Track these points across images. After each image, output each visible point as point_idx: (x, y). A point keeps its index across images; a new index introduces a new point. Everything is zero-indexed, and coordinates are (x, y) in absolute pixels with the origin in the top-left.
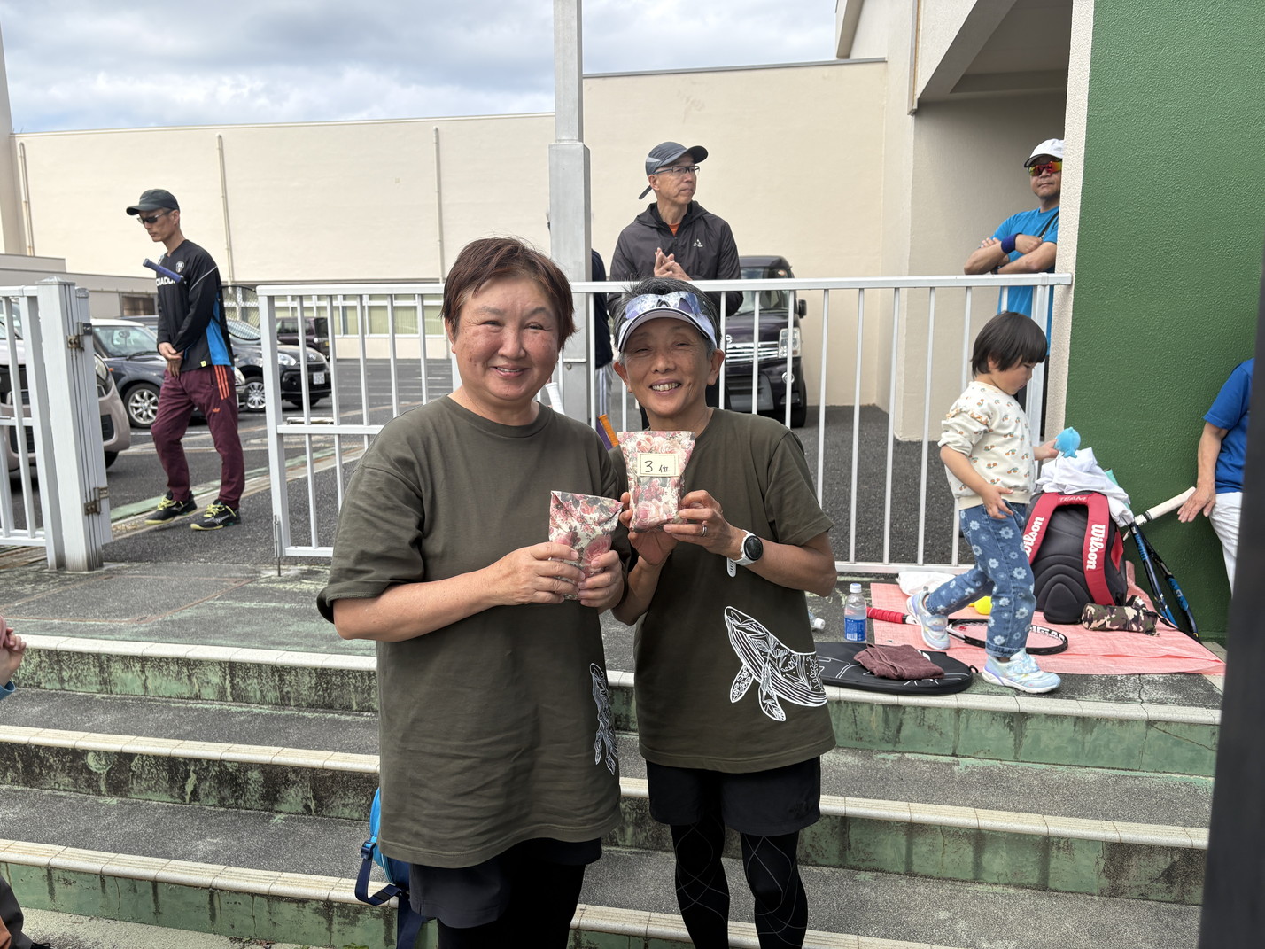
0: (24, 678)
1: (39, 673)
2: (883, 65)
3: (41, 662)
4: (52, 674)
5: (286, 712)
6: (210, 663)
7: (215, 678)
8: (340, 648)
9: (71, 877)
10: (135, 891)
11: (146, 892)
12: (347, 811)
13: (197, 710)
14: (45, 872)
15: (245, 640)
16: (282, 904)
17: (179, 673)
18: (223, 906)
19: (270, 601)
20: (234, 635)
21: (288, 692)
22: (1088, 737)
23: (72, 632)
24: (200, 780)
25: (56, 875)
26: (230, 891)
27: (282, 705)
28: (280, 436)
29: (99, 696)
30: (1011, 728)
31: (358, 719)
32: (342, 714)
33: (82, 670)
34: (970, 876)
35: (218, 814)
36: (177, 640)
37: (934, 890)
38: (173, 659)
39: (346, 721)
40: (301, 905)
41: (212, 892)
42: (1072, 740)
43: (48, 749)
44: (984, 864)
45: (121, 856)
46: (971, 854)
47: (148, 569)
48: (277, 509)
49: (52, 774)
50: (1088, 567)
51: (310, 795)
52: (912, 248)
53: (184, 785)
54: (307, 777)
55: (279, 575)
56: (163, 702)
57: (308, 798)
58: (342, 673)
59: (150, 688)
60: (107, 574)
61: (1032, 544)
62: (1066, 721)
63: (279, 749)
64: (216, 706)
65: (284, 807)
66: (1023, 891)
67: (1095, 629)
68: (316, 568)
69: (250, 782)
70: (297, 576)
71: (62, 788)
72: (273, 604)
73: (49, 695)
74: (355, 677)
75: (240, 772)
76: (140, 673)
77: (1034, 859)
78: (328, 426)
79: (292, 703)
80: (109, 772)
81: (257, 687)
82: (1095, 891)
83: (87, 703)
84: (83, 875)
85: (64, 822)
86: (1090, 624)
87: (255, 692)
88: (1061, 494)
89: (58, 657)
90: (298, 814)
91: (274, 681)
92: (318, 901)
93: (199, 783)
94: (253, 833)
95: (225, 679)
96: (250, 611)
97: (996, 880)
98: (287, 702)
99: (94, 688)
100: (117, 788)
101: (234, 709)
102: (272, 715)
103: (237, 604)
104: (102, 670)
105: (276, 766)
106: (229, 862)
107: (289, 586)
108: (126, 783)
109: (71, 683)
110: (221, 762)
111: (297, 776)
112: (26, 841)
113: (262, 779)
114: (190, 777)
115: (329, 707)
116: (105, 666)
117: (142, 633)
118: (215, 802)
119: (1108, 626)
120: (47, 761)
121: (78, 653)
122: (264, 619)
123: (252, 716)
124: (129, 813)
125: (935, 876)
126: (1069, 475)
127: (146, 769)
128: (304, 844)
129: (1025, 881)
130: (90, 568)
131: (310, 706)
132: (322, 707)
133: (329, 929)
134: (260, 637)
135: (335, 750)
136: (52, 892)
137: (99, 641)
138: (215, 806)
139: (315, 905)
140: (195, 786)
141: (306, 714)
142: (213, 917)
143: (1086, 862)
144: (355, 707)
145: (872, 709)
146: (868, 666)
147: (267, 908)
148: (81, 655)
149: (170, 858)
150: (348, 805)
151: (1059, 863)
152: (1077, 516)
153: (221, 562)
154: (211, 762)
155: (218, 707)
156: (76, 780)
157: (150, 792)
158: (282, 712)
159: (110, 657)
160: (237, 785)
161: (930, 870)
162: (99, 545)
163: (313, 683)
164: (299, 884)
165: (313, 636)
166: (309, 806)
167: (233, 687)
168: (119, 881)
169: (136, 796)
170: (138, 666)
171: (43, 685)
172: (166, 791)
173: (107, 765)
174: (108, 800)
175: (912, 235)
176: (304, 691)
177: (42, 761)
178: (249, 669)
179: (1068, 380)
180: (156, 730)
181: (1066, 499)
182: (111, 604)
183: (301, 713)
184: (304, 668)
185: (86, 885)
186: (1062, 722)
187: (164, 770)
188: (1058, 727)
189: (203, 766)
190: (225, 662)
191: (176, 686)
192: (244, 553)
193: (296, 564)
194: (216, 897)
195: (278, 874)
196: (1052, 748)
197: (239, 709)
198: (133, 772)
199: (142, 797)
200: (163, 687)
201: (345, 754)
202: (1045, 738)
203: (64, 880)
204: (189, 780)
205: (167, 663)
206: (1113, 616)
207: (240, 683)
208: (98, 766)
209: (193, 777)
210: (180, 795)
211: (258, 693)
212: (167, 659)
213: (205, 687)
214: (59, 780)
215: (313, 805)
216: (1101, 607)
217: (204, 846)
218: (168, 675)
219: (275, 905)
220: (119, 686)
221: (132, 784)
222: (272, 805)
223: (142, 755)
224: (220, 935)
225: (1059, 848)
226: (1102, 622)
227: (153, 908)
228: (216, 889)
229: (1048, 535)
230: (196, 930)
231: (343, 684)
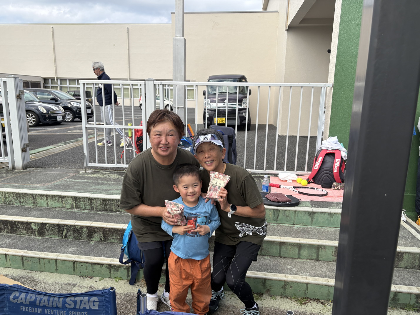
0: (8, 201)
1: (13, 200)
2: (277, 13)
3: (13, 196)
4: (17, 200)
5: (93, 212)
6: (69, 197)
7: (70, 202)
8: (109, 193)
9: (29, 259)
10: (50, 263)
11: (53, 263)
12: (113, 240)
13: (65, 211)
14: (21, 258)
15: (79, 190)
16: (96, 265)
17: (58, 200)
18: (78, 266)
19: (84, 180)
20: (75, 189)
21: (93, 206)
22: (332, 219)
23: (23, 188)
24: (68, 231)
25: (24, 258)
26: (80, 262)
27: (91, 210)
28: (86, 128)
29: (32, 207)
30: (310, 216)
31: (115, 214)
32: (110, 213)
33: (27, 199)
34: (297, 257)
35: (73, 241)
36: (57, 190)
37: (287, 261)
38: (57, 196)
39: (112, 215)
40: (102, 266)
41: (74, 262)
42: (327, 220)
43: (19, 222)
44: (301, 253)
45: (44, 253)
46: (298, 251)
47: (42, 170)
48: (85, 151)
49: (20, 230)
50: (334, 171)
51: (102, 236)
52: (285, 74)
53: (63, 233)
54: (101, 230)
55: (86, 172)
56: (53, 209)
57: (101, 237)
58: (110, 200)
59: (49, 204)
60: (29, 171)
61: (318, 165)
62: (326, 214)
63: (92, 222)
64: (70, 210)
65: (94, 239)
66: (312, 261)
67: (336, 190)
68: (97, 170)
69: (83, 232)
70: (91, 173)
71: (23, 234)
72: (86, 181)
73: (16, 206)
74: (114, 201)
75: (80, 229)
76: (46, 200)
77: (315, 252)
78: (102, 125)
79: (94, 209)
80: (38, 229)
81: (83, 204)
82: (332, 261)
83: (29, 209)
84: (33, 258)
85: (25, 244)
86: (334, 188)
87: (83, 206)
88: (328, 150)
89: (19, 195)
90: (98, 241)
91: (89, 202)
92: (107, 264)
93: (67, 232)
94: (85, 246)
95: (73, 202)
96: (78, 182)
97: (304, 258)
98: (93, 209)
99: (31, 205)
100: (41, 234)
101: (76, 211)
102: (88, 213)
103: (74, 180)
104: (34, 199)
105: (92, 227)
106: (79, 254)
107: (89, 176)
108: (44, 232)
109: (23, 203)
110: (74, 226)
111: (98, 230)
112: (14, 249)
113: (87, 231)
114: (64, 230)
115: (106, 210)
116: (35, 198)
117: (46, 188)
118: (72, 238)
119: (339, 189)
120: (18, 226)
121: (26, 194)
122: (83, 185)
123: (82, 213)
124: (45, 241)
125: (287, 257)
126: (330, 144)
127: (50, 228)
128: (101, 249)
129: (312, 258)
130: (23, 169)
131: (100, 210)
132: (104, 211)
133: (110, 273)
134: (83, 190)
135: (109, 222)
136: (23, 264)
137: (32, 190)
138: (72, 239)
139: (106, 266)
140: (66, 233)
141: (99, 213)
142: (74, 270)
143: (330, 252)
144: (114, 211)
145: (270, 211)
146: (269, 199)
147: (91, 267)
148: (27, 194)
149: (61, 253)
150: (114, 238)
151: (322, 253)
152: (332, 157)
153: (66, 168)
154: (71, 226)
155: (71, 210)
156: (28, 232)
157: (51, 235)
158: (91, 212)
159: (36, 195)
160: (79, 233)
161: (286, 256)
162: (26, 162)
163: (101, 203)
164: (101, 260)
165: (100, 190)
166: (102, 239)
167: (76, 204)
168: (45, 260)
169: (47, 236)
170: (45, 198)
171: (14, 204)
172: (57, 235)
173: (38, 227)
174: (38, 237)
175: (285, 69)
176: (98, 206)
177: (17, 226)
178: (81, 199)
179: (331, 116)
180: (53, 217)
181: (329, 151)
182: (33, 180)
183: (97, 212)
184: (98, 199)
185: (34, 261)
186: (324, 214)
187: (56, 228)
188: (324, 216)
189: (68, 227)
190: (73, 197)
191: (58, 204)
192: (73, 166)
193: (90, 169)
194: (75, 264)
195: (94, 257)
196: (321, 222)
197: (78, 211)
198: (46, 229)
199: (49, 237)
200: (53, 204)
201: (113, 224)
202: (320, 219)
203: (27, 260)
204: (64, 231)
205: (55, 197)
206: (341, 186)
207: (78, 203)
208: (35, 227)
209: (65, 230)
210: (61, 236)
211: (84, 206)
212: (55, 196)
213: (67, 204)
214: (22, 232)
215: (103, 239)
216: (338, 183)
217: (70, 250)
218: (55, 200)
219: (94, 266)
220: (39, 204)
221: (46, 233)
222: (90, 239)
223: (49, 224)
224: (76, 275)
225: (322, 248)
226: (338, 187)
227: (55, 268)
228: (75, 262)
229: (323, 162)
230: (69, 274)
231: (111, 203)
